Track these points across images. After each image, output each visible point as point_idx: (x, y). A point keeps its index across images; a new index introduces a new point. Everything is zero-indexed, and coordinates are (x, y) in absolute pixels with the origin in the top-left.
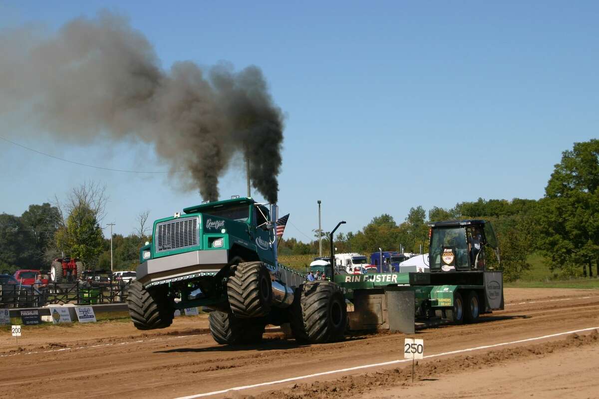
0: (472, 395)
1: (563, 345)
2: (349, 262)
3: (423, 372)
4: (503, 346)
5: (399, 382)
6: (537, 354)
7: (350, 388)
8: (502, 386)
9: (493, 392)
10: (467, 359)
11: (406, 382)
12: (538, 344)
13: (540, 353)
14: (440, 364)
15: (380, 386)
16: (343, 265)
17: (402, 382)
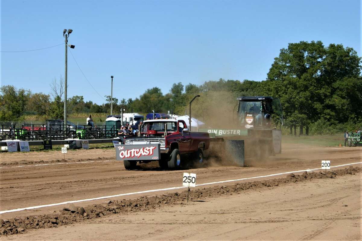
0: (230, 212)
1: (284, 181)
2: (131, 119)
3: (194, 196)
4: (244, 180)
5: (178, 202)
6: (268, 187)
7: (146, 205)
8: (248, 207)
9: (243, 211)
10: (222, 188)
11: (183, 202)
12: (268, 180)
13: (270, 186)
14: (205, 191)
15: (166, 204)
16: (127, 121)
17: (181, 202)
